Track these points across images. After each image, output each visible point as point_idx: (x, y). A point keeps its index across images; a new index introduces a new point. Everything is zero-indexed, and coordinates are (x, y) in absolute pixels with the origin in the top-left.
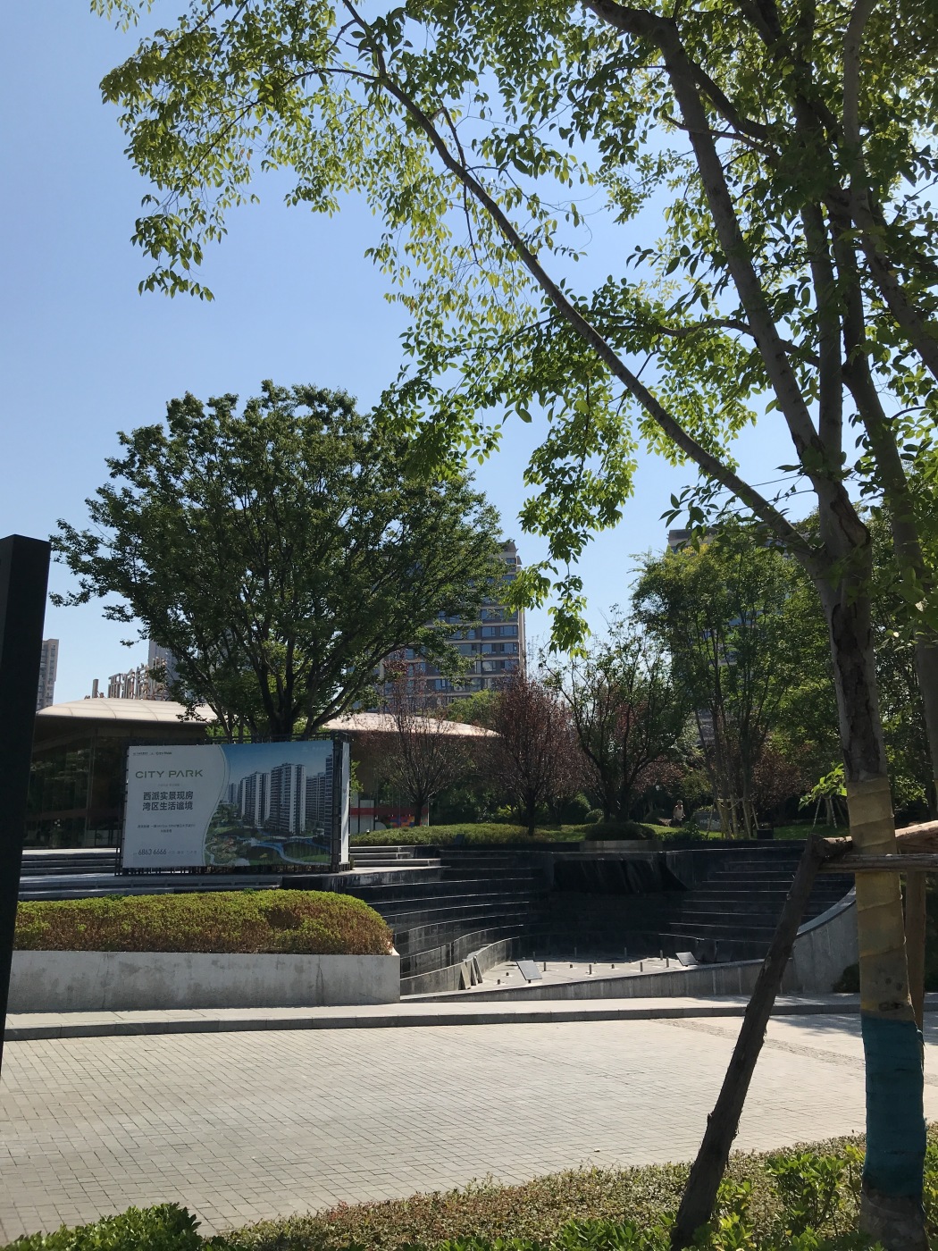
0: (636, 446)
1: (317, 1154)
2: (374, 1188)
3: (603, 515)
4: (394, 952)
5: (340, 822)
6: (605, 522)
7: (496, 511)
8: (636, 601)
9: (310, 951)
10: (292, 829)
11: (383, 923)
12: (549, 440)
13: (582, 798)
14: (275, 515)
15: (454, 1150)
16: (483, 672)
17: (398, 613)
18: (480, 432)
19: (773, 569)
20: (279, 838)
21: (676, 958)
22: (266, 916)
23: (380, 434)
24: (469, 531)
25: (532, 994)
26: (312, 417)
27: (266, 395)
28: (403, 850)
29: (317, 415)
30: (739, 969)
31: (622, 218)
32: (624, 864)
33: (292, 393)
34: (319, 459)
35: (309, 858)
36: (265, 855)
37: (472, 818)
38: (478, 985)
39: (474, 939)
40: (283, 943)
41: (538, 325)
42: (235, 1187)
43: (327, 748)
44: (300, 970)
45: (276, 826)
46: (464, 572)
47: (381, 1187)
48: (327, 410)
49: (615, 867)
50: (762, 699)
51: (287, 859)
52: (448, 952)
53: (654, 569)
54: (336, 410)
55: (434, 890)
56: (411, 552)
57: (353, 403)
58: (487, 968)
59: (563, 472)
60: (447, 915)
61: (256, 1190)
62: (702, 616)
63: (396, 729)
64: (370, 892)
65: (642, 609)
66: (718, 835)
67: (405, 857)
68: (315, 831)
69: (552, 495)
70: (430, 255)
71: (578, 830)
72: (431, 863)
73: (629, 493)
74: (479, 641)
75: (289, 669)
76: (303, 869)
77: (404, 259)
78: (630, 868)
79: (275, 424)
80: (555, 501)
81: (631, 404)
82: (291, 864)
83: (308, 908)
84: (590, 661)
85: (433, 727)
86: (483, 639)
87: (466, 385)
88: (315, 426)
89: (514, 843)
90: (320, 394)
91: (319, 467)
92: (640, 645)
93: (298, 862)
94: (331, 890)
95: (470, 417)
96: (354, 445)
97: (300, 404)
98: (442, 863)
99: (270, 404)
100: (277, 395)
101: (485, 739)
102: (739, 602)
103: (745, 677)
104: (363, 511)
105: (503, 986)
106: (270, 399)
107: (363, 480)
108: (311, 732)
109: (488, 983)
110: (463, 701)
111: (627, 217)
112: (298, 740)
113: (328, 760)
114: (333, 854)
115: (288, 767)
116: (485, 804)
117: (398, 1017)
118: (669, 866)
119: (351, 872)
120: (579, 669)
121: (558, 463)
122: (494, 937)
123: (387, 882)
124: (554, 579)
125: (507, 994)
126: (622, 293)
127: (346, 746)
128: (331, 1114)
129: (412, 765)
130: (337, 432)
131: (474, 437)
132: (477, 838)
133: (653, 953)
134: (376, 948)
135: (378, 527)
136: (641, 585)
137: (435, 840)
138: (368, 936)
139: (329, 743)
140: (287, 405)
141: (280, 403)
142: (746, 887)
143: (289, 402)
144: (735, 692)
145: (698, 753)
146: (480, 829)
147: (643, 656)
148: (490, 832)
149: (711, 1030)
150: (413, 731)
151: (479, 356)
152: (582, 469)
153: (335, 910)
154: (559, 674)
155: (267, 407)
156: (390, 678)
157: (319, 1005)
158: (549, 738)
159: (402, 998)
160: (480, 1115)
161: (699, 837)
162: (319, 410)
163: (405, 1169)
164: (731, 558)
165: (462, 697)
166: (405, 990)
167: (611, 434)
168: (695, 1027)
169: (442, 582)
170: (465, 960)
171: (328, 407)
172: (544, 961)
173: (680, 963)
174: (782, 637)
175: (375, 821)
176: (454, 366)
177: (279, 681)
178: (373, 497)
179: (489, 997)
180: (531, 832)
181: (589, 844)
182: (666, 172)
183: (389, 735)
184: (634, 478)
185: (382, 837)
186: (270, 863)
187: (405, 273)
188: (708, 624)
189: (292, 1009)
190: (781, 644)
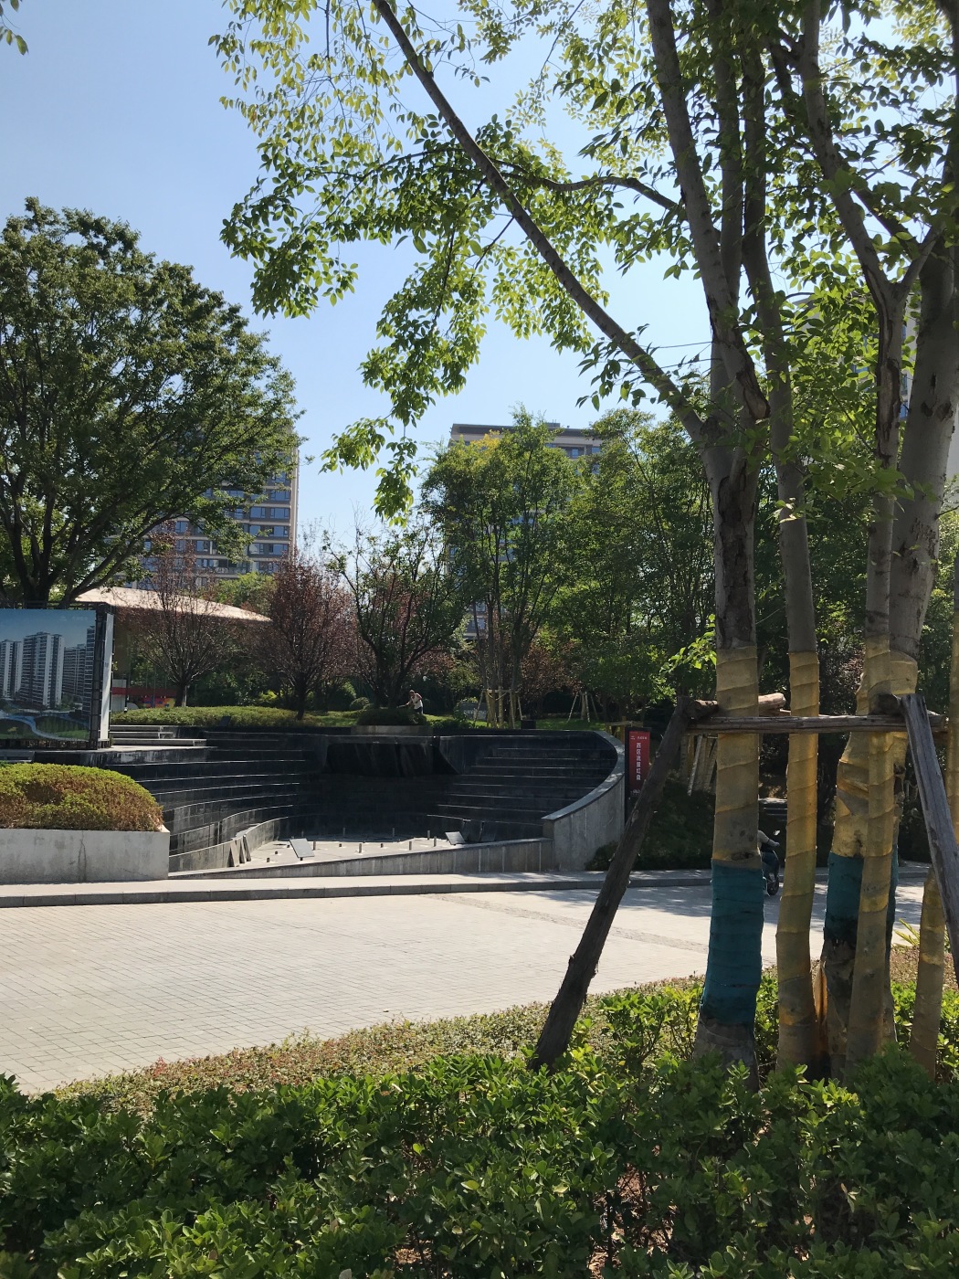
0: (487, 310)
1: (102, 1023)
2: (167, 1051)
3: (447, 379)
4: (163, 829)
5: (101, 697)
6: (449, 387)
7: (292, 378)
8: (424, 491)
9: (73, 827)
10: (46, 702)
11: (152, 799)
12: (404, 289)
13: (349, 687)
14: (38, 356)
15: (244, 1014)
16: (250, 555)
17: (176, 479)
18: (335, 267)
19: (559, 470)
20: (31, 711)
21: (445, 837)
22: (22, 790)
23: (166, 277)
24: (259, 397)
25: (304, 871)
26: (85, 248)
27: (31, 215)
28: (165, 729)
29: (92, 246)
30: (504, 848)
31: (490, 57)
32: (398, 747)
33: (62, 217)
34: (94, 296)
35: (64, 733)
36: (14, 729)
37: (233, 702)
38: (247, 863)
39: (241, 818)
40: (43, 818)
41: (409, 157)
42: (15, 1057)
43: (90, 619)
44: (60, 846)
45: (28, 697)
46: (251, 441)
47: (175, 1050)
48: (104, 242)
49: (387, 750)
50: (536, 596)
51: (38, 733)
52: (216, 831)
53: (445, 459)
54: (115, 243)
55: (200, 770)
56: (195, 411)
57: (136, 238)
58: (255, 847)
59: (415, 324)
60: (214, 795)
61: (39, 1059)
62: (487, 511)
63: (160, 607)
64: (136, 770)
65: (429, 499)
66: (484, 724)
67: (167, 736)
68: (72, 706)
69: (401, 348)
70: (281, 60)
71: (347, 716)
72: (197, 743)
73: (474, 360)
74: (247, 522)
75: (47, 530)
76: (57, 745)
77: (252, 59)
78: (404, 751)
79: (41, 250)
80: (403, 357)
81: (489, 263)
82: (43, 739)
83: (71, 783)
84: (377, 547)
85: (200, 607)
86: (251, 519)
87: (323, 213)
88: (90, 258)
89: (281, 726)
90: (97, 222)
91: (93, 305)
92: (427, 535)
93: (52, 737)
94: (90, 765)
95: (323, 251)
96: (136, 285)
97: (70, 231)
98: (207, 744)
99: (35, 226)
100: (44, 217)
101: (255, 622)
102: (523, 500)
103: (523, 573)
104: (141, 362)
105: (272, 864)
106: (35, 220)
107: (142, 328)
108: (68, 601)
109: (258, 860)
110: (230, 583)
111: (495, 56)
112: (56, 608)
113: (89, 631)
114: (91, 731)
115: (43, 637)
116: (247, 689)
117: (168, 894)
118: (442, 750)
119: (110, 750)
120: (364, 555)
121: (413, 315)
122: (262, 817)
123: (149, 760)
124: (389, 438)
125: (279, 872)
126: (504, 136)
127: (110, 617)
128: (109, 985)
129: (176, 644)
130: (114, 269)
131: (326, 273)
132: (243, 720)
133: (421, 833)
134: (145, 826)
135: (157, 379)
136: (431, 476)
137: (198, 721)
138: (136, 812)
139: (94, 613)
140: (57, 230)
141: (47, 227)
142: (511, 772)
143: (57, 226)
144: (513, 587)
145: (465, 647)
146: (247, 712)
147: (430, 546)
148: (257, 715)
149: (477, 904)
150: (179, 609)
151: (340, 183)
152: (435, 324)
153: (100, 785)
154: (343, 558)
155: (31, 230)
156: (157, 550)
157: (80, 881)
158: (326, 623)
159: (171, 874)
160: (266, 983)
161: (468, 724)
162: (95, 241)
163: (196, 1033)
164: (521, 454)
165: (228, 579)
166: (174, 866)
167: (469, 292)
168: (463, 901)
169: (226, 449)
170: (234, 839)
171: (106, 238)
172: (314, 840)
173: (451, 842)
174: (561, 537)
175: (126, 702)
176: (310, 190)
177: (34, 542)
178: (155, 345)
179: (261, 874)
180: (300, 717)
181: (360, 729)
182: (540, 13)
183: (152, 612)
184: (483, 345)
185: (142, 716)
186: (20, 737)
187: (251, 75)
188: (492, 520)
189: (51, 885)
190: (561, 545)
